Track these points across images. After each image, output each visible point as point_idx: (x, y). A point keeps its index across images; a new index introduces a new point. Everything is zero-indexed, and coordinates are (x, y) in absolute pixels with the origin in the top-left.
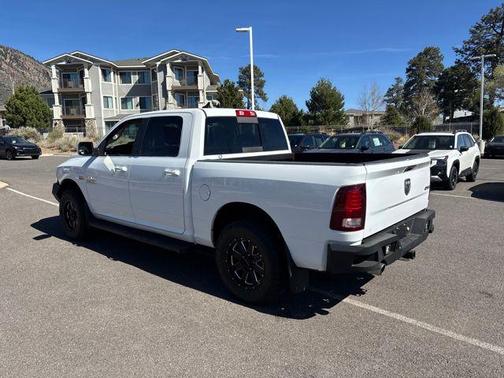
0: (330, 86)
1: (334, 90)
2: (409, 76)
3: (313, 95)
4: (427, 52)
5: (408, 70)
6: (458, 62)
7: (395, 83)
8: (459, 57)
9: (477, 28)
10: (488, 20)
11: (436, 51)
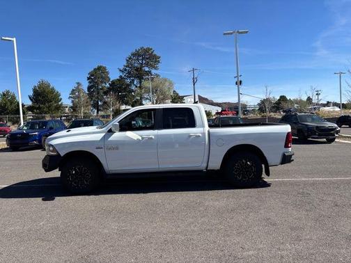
0: (49, 86)
1: (53, 89)
2: (90, 82)
3: (35, 91)
4: (99, 68)
5: (88, 79)
6: (121, 77)
7: (76, 85)
8: (121, 74)
9: (130, 58)
10: (134, 55)
11: (105, 68)
